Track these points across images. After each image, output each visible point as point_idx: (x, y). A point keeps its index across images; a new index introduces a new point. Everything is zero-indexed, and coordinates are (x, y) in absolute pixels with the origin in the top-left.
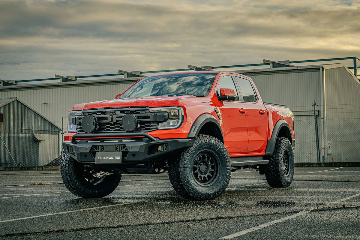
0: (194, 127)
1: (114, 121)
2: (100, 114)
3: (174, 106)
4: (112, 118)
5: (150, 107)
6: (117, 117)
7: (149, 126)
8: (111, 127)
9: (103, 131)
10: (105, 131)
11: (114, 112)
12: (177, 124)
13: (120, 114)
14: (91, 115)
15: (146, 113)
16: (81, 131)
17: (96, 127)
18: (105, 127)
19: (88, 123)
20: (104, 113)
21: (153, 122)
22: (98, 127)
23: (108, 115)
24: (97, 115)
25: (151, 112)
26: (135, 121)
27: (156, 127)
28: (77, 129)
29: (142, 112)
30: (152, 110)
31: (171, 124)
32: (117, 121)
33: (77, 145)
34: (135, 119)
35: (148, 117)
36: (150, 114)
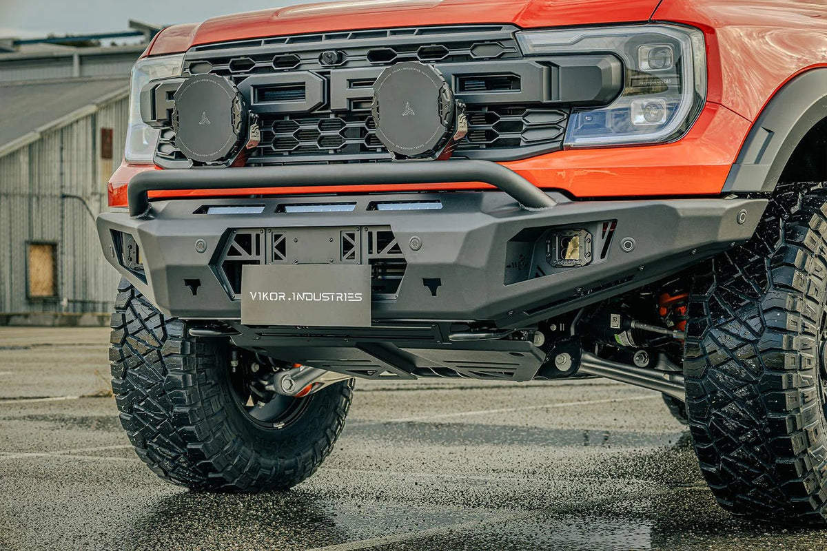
0: (761, 136)
1: (339, 101)
2: (269, 69)
3: (653, 22)
4: (327, 86)
5: (522, 29)
6: (353, 83)
7: (517, 126)
8: (323, 133)
9: (281, 154)
10: (290, 154)
11: (340, 59)
12: (670, 119)
13: (368, 62)
14: (225, 72)
15: (499, 58)
16: (180, 156)
17: (244, 136)
18: (291, 135)
19: (207, 116)
20: (289, 62)
21: (538, 107)
22: (255, 135)
23: (308, 74)
24: (257, 70)
25: (527, 56)
26: (440, 99)
27: (551, 134)
28: (160, 145)
29: (480, 52)
30: (533, 41)
31: (639, 119)
32: (355, 102)
33: (154, 228)
34: (441, 91)
35: (510, 81)
36: (525, 60)
